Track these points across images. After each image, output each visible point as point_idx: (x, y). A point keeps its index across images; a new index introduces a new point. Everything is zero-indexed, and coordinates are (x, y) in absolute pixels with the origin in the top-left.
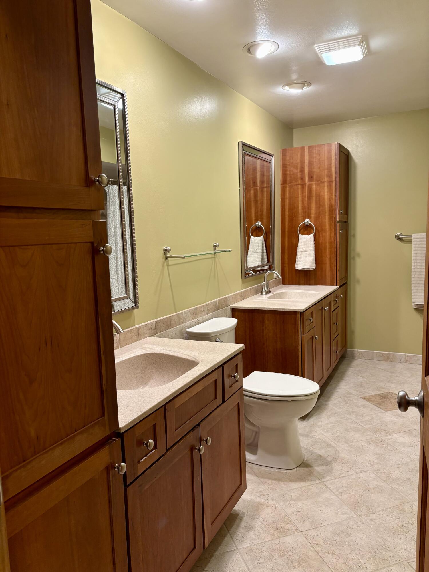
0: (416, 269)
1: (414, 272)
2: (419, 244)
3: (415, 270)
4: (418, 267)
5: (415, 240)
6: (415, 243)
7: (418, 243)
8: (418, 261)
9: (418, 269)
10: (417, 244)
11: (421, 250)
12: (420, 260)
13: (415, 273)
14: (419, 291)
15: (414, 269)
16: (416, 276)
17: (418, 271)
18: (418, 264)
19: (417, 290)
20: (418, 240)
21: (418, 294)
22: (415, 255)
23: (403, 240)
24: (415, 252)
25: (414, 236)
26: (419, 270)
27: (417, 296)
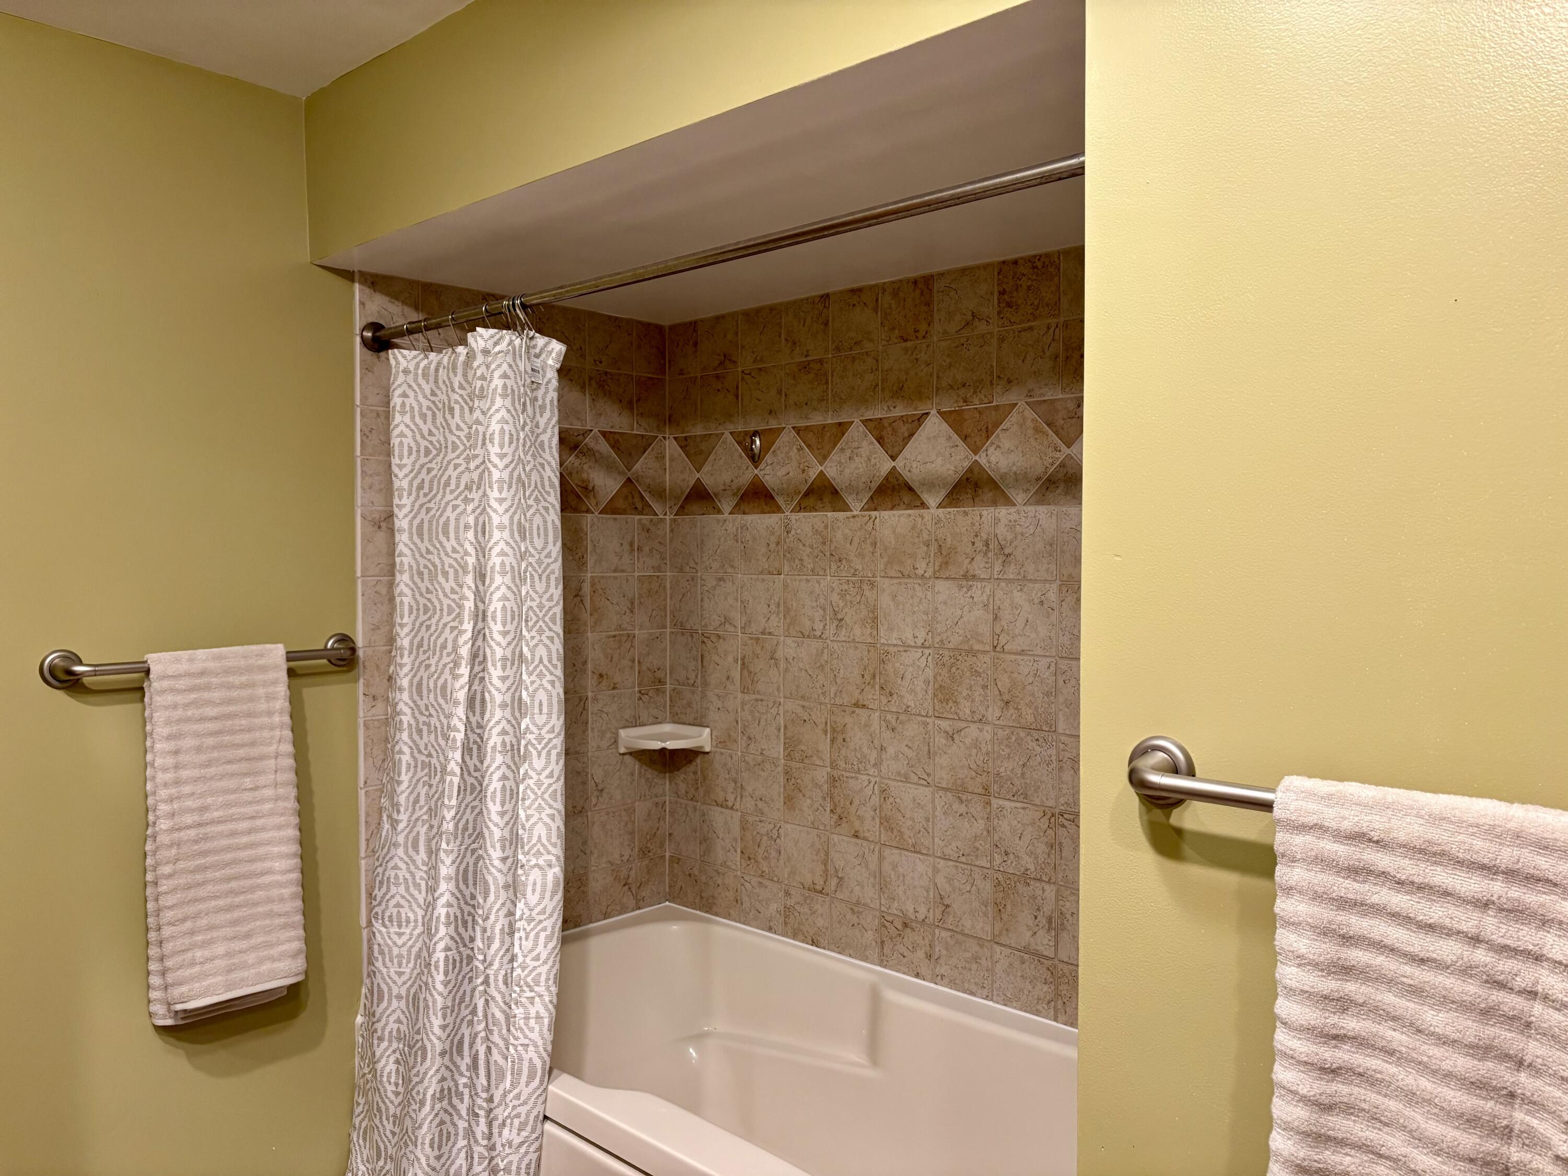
0: (179, 829)
1: (170, 846)
2: (187, 706)
3: (176, 835)
4: (189, 819)
5: (166, 684)
6: (170, 698)
7: (179, 699)
8: (187, 789)
9: (189, 827)
10: (175, 706)
11: (198, 735)
12: (196, 780)
13: (174, 851)
14: (199, 938)
15: (172, 830)
16: (181, 865)
17: (188, 841)
18: (189, 803)
19: (192, 933)
20: (182, 684)
21: (199, 954)
22: (170, 761)
23: (83, 684)
24: (171, 746)
25: (158, 662)
26: (192, 833)
27: (193, 964)
